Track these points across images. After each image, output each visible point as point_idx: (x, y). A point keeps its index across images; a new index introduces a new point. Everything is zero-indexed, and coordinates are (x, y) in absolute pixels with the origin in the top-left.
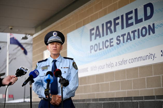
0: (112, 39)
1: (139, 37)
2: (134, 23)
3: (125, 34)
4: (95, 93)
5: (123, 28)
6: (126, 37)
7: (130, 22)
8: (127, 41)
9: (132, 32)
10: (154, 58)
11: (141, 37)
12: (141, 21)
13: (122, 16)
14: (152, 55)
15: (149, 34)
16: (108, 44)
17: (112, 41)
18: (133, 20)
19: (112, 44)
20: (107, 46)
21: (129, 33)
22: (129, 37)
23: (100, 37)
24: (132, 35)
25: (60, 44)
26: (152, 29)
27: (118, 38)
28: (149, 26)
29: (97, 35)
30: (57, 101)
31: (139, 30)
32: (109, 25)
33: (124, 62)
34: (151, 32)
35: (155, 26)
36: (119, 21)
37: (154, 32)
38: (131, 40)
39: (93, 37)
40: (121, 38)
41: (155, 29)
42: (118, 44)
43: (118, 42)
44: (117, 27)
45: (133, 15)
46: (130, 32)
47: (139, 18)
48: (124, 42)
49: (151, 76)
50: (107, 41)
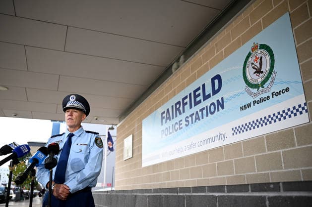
0: (181, 121)
1: (207, 116)
2: (202, 100)
3: (193, 114)
4: (166, 182)
5: (191, 107)
6: (194, 117)
7: (198, 99)
8: (195, 122)
9: (201, 110)
10: (224, 137)
11: (209, 114)
12: (209, 96)
13: (190, 94)
14: (222, 135)
15: (218, 110)
16: (177, 126)
17: (181, 123)
18: (201, 97)
19: (181, 126)
20: (176, 129)
21: (197, 112)
22: (197, 117)
23: (170, 120)
24: (200, 114)
25: (78, 111)
26: (221, 104)
27: (187, 119)
28: (218, 101)
29: (167, 118)
30: (61, 193)
31: (207, 107)
32: (178, 106)
33: (193, 145)
34: (220, 108)
35: (224, 100)
36: (187, 100)
37: (223, 108)
38: (199, 120)
39: (164, 120)
40: (190, 119)
41: (224, 103)
42: (186, 125)
43: (187, 123)
44: (185, 106)
45: (201, 91)
46: (199, 111)
47: (207, 94)
48: (192, 123)
49: (222, 161)
50: (176, 123)
